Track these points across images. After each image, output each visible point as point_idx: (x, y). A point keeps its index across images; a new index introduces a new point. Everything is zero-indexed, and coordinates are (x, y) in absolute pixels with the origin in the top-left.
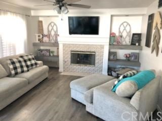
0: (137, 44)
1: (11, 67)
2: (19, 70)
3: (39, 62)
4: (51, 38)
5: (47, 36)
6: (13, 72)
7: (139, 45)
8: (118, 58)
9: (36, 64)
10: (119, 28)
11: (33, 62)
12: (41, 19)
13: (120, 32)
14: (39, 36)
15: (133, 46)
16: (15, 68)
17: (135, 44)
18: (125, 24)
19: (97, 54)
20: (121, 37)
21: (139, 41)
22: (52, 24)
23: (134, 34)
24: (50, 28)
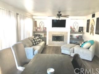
0: (82, 31)
1: (34, 41)
2: (36, 43)
3: (41, 40)
4: (41, 29)
5: (39, 28)
6: (34, 44)
7: (83, 32)
8: (73, 38)
9: (40, 41)
10: (73, 25)
11: (39, 40)
12: (36, 20)
13: (73, 26)
14: (36, 28)
15: (80, 32)
16: (35, 42)
17: (81, 32)
18: (76, 23)
19: (65, 36)
20: (74, 28)
21: (82, 30)
22: (42, 23)
23: (80, 27)
24: (41, 24)
